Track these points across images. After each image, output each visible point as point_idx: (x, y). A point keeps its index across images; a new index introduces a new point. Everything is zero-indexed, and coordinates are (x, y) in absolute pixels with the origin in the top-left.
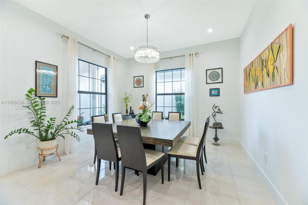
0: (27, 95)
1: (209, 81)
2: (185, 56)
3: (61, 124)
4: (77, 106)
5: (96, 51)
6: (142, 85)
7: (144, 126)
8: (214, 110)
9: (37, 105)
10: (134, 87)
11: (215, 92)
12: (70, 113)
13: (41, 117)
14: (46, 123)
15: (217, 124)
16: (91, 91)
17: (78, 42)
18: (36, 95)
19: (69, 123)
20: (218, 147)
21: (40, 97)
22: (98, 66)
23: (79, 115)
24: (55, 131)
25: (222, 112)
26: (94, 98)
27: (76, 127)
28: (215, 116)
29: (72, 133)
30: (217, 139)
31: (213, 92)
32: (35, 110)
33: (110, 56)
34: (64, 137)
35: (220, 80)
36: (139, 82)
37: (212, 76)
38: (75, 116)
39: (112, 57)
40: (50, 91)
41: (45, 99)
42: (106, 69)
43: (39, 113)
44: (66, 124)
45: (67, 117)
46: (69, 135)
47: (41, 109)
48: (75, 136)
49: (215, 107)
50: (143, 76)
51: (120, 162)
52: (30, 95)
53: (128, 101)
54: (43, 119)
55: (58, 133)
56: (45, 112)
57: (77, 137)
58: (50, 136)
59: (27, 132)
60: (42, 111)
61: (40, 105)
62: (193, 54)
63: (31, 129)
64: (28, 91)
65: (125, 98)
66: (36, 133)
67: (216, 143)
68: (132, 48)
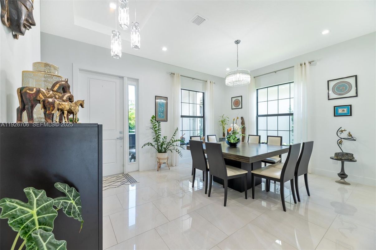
0: (151, 120)
1: (332, 96)
2: (293, 67)
3: (170, 142)
4: (180, 129)
5: (195, 79)
6: (240, 107)
7: (233, 147)
8: (338, 134)
9: (156, 127)
10: (232, 109)
11: (343, 111)
12: (176, 134)
13: (158, 136)
14: (161, 140)
15: (343, 154)
16: (191, 115)
17: (181, 76)
18: (155, 120)
19: (175, 141)
20: (346, 187)
21: (157, 121)
22: (196, 92)
23: (181, 136)
24: (167, 147)
25: (355, 139)
26: (194, 122)
27: (180, 146)
28: (341, 143)
29: (177, 150)
30: (345, 176)
31: (340, 111)
32: (155, 131)
33: (206, 81)
34: (172, 151)
35: (353, 93)
36: (237, 103)
37: (338, 88)
38: (179, 136)
39: (209, 82)
40: (163, 117)
41: (160, 122)
42: (204, 93)
43: (157, 133)
44: (173, 142)
45: (173, 137)
46: (175, 151)
47: (159, 130)
48: (179, 152)
49: (340, 131)
50: (242, 96)
51: (209, 172)
52: (153, 120)
53: (225, 124)
54: (159, 137)
55: (168, 148)
56: (160, 132)
57: (180, 153)
58: (163, 150)
59: (152, 145)
60: (159, 131)
61: (158, 127)
62: (305, 64)
63: (153, 144)
64: (152, 117)
65: (222, 120)
66: (156, 146)
67: (342, 181)
68: (228, 69)
